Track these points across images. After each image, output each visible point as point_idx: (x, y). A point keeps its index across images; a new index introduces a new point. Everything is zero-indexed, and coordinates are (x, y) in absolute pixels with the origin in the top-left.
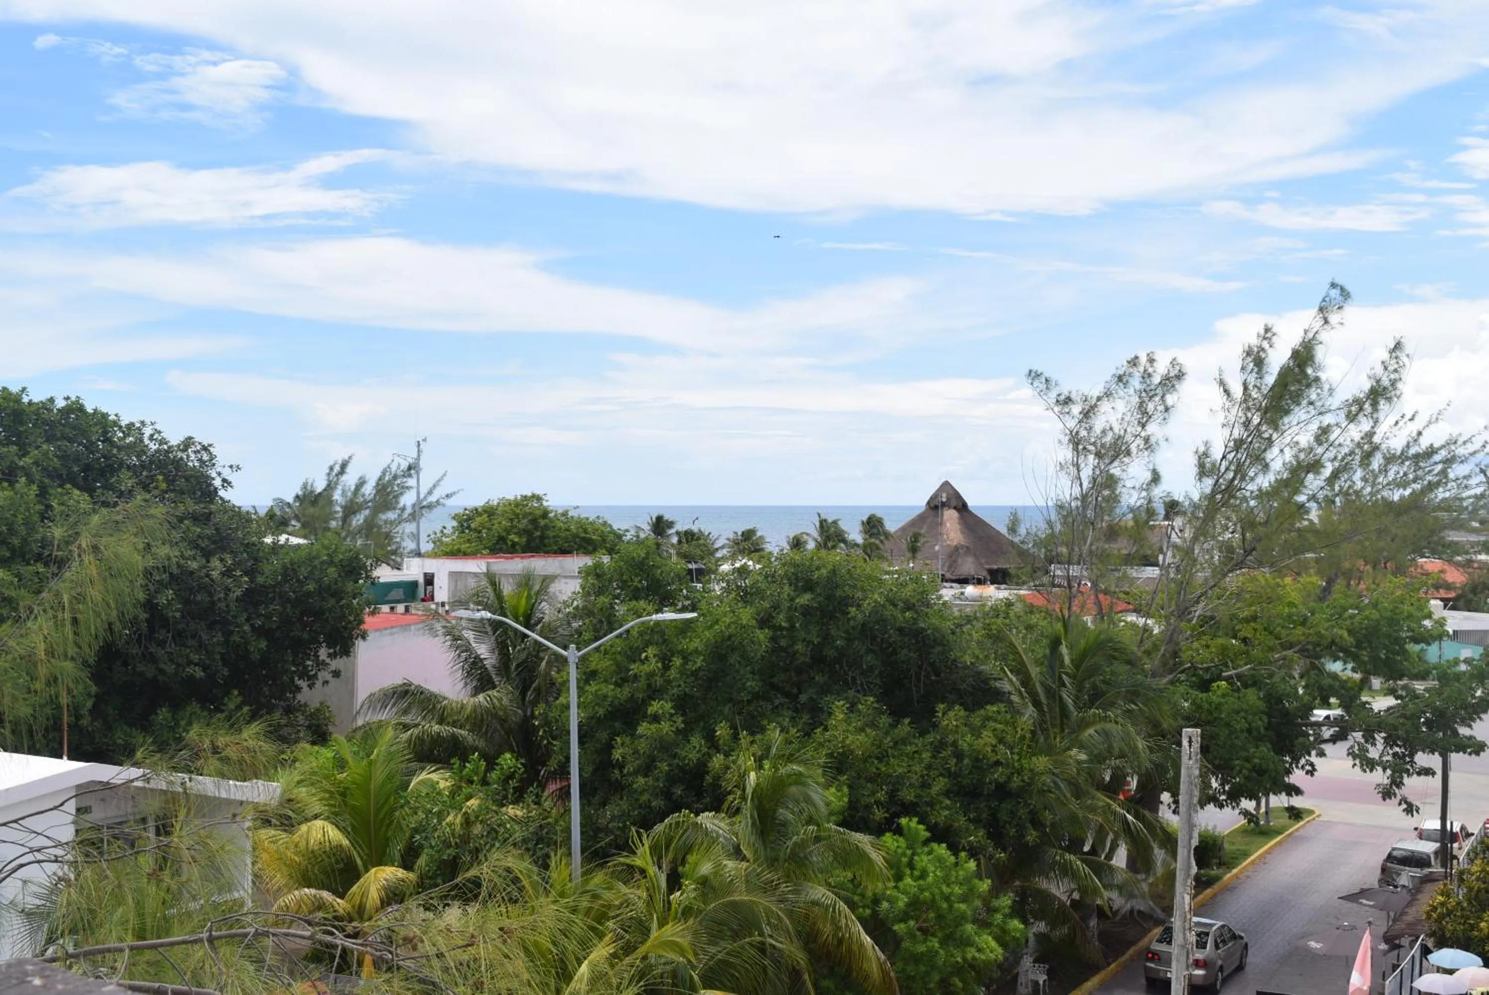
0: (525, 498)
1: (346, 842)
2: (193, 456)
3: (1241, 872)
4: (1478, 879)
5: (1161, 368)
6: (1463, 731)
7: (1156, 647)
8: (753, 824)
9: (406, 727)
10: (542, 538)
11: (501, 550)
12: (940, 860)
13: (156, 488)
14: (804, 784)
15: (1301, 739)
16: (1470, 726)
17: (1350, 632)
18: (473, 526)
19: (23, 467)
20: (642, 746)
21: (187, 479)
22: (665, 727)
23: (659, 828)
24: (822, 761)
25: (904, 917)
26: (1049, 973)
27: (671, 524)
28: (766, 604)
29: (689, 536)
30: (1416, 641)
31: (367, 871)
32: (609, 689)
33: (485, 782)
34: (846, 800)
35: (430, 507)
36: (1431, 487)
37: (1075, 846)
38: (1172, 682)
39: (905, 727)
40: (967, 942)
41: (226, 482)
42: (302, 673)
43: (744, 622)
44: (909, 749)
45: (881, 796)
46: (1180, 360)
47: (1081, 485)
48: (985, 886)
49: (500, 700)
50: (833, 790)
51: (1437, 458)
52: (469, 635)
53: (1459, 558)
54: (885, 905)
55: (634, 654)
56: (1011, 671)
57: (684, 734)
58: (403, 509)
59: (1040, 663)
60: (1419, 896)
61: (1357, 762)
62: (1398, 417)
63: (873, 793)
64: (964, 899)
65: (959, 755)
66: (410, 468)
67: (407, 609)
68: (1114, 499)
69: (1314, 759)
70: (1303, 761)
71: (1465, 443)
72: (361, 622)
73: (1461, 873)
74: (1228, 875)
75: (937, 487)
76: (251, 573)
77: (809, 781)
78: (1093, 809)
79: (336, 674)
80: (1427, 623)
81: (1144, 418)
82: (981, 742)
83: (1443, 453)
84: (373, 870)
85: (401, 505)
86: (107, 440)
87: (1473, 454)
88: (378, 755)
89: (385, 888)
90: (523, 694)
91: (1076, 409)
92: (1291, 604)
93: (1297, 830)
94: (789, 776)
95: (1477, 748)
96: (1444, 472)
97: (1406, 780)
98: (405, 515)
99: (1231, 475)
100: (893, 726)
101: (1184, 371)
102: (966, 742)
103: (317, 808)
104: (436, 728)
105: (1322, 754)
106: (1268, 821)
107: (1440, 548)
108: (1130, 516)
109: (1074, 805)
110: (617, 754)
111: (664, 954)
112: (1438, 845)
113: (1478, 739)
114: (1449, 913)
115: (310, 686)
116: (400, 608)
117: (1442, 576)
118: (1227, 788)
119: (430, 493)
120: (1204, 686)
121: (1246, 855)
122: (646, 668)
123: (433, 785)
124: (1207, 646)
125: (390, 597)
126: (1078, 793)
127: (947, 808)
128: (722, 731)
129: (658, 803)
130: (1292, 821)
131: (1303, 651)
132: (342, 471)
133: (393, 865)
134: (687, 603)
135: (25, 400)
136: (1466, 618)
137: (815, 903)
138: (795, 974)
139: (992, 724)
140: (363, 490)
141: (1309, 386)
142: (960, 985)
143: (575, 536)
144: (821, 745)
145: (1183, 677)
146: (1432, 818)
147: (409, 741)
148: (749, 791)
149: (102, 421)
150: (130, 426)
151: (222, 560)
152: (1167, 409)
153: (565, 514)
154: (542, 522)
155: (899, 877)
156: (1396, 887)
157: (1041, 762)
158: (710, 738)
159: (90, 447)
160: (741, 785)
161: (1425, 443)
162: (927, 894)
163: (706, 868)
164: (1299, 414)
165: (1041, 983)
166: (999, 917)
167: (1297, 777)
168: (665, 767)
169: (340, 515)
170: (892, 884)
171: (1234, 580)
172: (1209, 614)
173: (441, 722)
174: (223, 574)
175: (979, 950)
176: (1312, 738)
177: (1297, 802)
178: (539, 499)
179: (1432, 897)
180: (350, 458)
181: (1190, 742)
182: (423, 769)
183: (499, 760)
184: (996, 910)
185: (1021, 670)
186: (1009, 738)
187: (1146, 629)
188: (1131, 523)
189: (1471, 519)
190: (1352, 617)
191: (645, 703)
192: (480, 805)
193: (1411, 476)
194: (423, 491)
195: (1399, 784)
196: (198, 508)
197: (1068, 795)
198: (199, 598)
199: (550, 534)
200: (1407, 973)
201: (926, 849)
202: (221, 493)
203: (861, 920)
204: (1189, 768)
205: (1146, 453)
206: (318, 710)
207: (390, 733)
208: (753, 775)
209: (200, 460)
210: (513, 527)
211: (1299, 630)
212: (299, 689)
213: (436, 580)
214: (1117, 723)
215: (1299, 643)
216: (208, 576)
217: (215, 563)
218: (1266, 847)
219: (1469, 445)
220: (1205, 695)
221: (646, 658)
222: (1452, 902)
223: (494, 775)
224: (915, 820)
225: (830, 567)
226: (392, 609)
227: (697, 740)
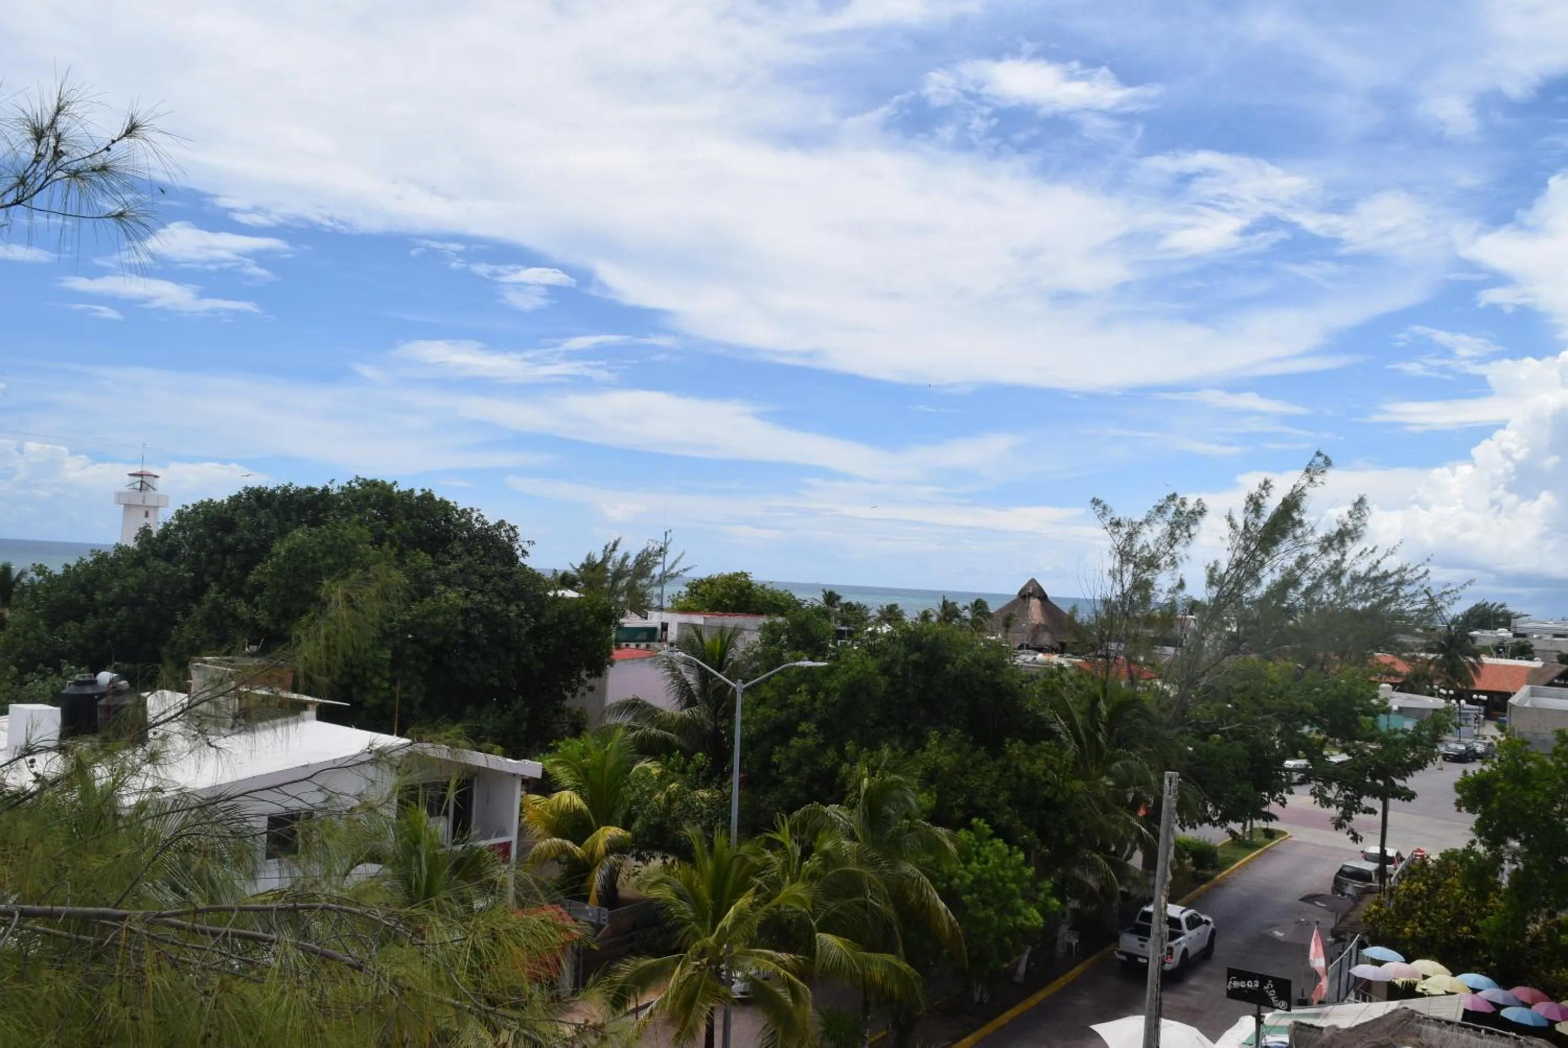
0: (736, 574)
1: (585, 807)
2: (503, 534)
3: (1228, 874)
4: (1405, 895)
5: (1190, 505)
6: (1399, 782)
7: (1170, 707)
8: (865, 816)
9: (634, 729)
10: (747, 602)
11: (716, 610)
12: (998, 851)
13: (477, 554)
14: (902, 789)
15: (1275, 781)
16: (1405, 780)
17: (1316, 704)
18: (700, 591)
19: (389, 535)
20: (793, 754)
21: (499, 549)
22: (810, 741)
23: (797, 814)
24: (918, 773)
25: (970, 891)
26: (1080, 938)
27: (838, 598)
28: (887, 658)
29: (849, 607)
30: (1366, 714)
31: (599, 828)
32: (772, 712)
33: (683, 771)
34: (934, 802)
35: (672, 577)
36: (1387, 601)
37: (1103, 849)
38: (1181, 733)
39: (981, 753)
40: (1016, 913)
41: (525, 553)
42: (569, 687)
43: (870, 670)
44: (984, 768)
45: (960, 801)
46: (1204, 500)
47: (1123, 586)
48: (1030, 872)
49: (699, 714)
50: (925, 794)
51: (1391, 580)
52: (682, 667)
53: (1406, 655)
54: (957, 881)
55: (791, 689)
56: (1062, 718)
57: (822, 747)
58: (653, 577)
59: (1083, 713)
60: (1360, 903)
61: (1318, 799)
62: (1361, 550)
63: (955, 799)
64: (1014, 880)
65: (1019, 775)
66: (661, 550)
67: (648, 646)
68: (1146, 599)
69: (1285, 795)
70: (1277, 796)
71: (1412, 571)
72: (611, 654)
73: (1392, 890)
74: (1219, 876)
75: (1026, 582)
76: (537, 616)
77: (907, 788)
78: (1115, 822)
79: (591, 689)
80: (1374, 701)
81: (1172, 539)
82: (1035, 767)
83: (1396, 577)
84: (602, 828)
85: (652, 574)
86: (448, 521)
87: (1418, 579)
88: (611, 748)
89: (608, 841)
90: (716, 712)
91: (1124, 531)
92: (1272, 681)
93: (1273, 846)
94: (892, 782)
95: (1409, 796)
96: (1396, 590)
97: (1354, 816)
98: (654, 582)
99: (1231, 586)
100: (974, 751)
101: (1206, 508)
102: (1025, 766)
103: (568, 782)
104: (654, 731)
105: (1291, 792)
106: (1251, 838)
107: (1392, 646)
108: (1158, 611)
109: (1102, 819)
110: (775, 759)
111: (791, 904)
112: (1377, 865)
113: (1410, 789)
114: (1381, 919)
115: (573, 696)
116: (643, 645)
117: (1393, 666)
118: (1219, 812)
119: (672, 567)
120: (1205, 736)
121: (1233, 861)
122: (798, 699)
123: (647, 771)
124: (1208, 708)
125: (638, 637)
126: (1106, 809)
127: (1008, 813)
128: (849, 747)
129: (801, 795)
130: (1267, 840)
131: (1279, 716)
132: (614, 549)
133: (617, 826)
134: (833, 654)
135: (395, 490)
136: (1409, 699)
137: (907, 876)
138: (888, 925)
139: (1044, 755)
140: (627, 563)
141: (1294, 526)
142: (1010, 943)
143: (769, 602)
144: (920, 761)
145: (1189, 729)
146: (1374, 845)
147: (634, 739)
148: (863, 792)
149: (445, 506)
150: (464, 511)
151: (518, 606)
152: (1190, 536)
153: (763, 587)
154: (747, 591)
155: (967, 862)
156: (1343, 894)
157: (1079, 785)
158: (841, 752)
159: (436, 524)
160: (857, 787)
161: (1382, 568)
162: (987, 875)
163: (828, 845)
164: (1286, 544)
165: (1074, 944)
166: (1042, 896)
167: (1273, 807)
168: (807, 770)
169: (610, 579)
170: (962, 866)
171: (1230, 662)
172: (1211, 684)
173: (658, 728)
174: (517, 615)
175: (1027, 919)
176: (1284, 780)
177: (1273, 825)
178: (746, 575)
179: (1369, 905)
180: (619, 539)
181: (1170, 782)
182: (642, 759)
183: (695, 757)
184: (1041, 890)
185: (1068, 717)
186: (1057, 766)
187: (1164, 693)
188: (1159, 616)
189: (1416, 627)
190: (1318, 693)
191: (797, 723)
192: (678, 788)
193: (1371, 593)
194: (668, 565)
195: (1349, 819)
196: (505, 569)
197: (1098, 810)
198: (500, 631)
199: (752, 599)
200: (1345, 963)
201: (990, 842)
202: (521, 560)
203: (938, 890)
204: (1168, 801)
205: (1172, 567)
206: (578, 713)
207: (621, 732)
208: (866, 781)
209: (509, 536)
210: (726, 593)
211: (1278, 700)
212: (565, 698)
213: (669, 628)
214: (1136, 760)
215: (1277, 710)
216: (507, 616)
217: (513, 607)
218: (1248, 857)
219: (1415, 572)
220: (1204, 744)
221: (800, 691)
222: (1384, 911)
223: (690, 767)
224: (983, 820)
225: (934, 635)
226: (637, 646)
227: (831, 753)
